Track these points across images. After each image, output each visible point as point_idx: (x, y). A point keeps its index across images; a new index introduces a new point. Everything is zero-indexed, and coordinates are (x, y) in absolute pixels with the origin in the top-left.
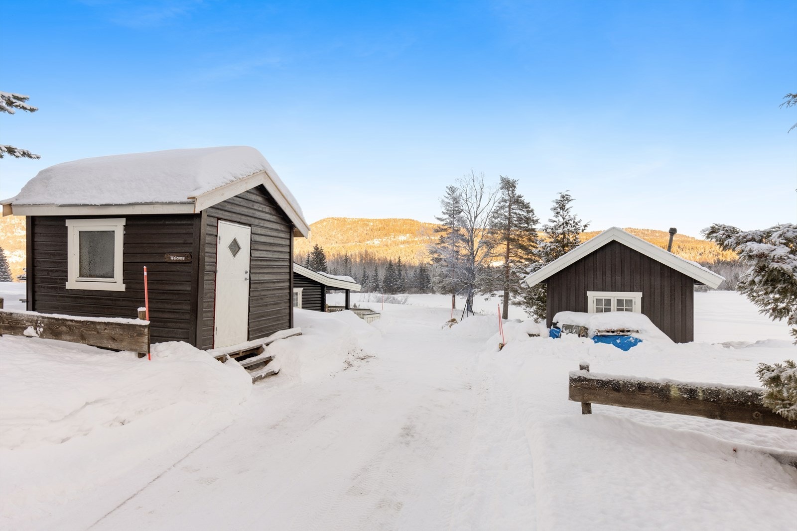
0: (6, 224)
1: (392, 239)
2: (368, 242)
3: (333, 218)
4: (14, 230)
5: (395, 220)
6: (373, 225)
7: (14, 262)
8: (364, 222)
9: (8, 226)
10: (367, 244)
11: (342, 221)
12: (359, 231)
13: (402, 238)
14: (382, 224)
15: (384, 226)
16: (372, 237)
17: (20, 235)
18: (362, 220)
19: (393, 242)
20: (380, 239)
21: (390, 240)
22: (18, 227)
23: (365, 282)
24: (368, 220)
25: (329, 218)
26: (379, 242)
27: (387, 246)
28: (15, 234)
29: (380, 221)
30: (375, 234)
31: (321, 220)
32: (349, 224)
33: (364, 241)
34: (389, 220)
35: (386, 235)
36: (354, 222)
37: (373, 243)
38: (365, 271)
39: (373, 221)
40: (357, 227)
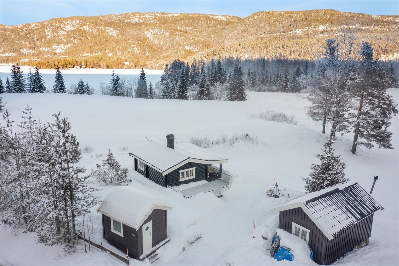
0: (53, 27)
1: (313, 29)
2: (291, 32)
3: (263, 12)
4: (58, 31)
5: (317, 11)
6: (297, 17)
7: (60, 52)
8: (289, 15)
9: (54, 28)
10: (290, 34)
11: (270, 14)
12: (284, 23)
13: (322, 27)
14: (304, 15)
15: (306, 17)
16: (295, 27)
17: (61, 34)
18: (287, 12)
19: (313, 31)
20: (302, 29)
21: (311, 29)
22: (59, 29)
23: (278, 82)
24: (293, 13)
25: (260, 12)
26: (301, 32)
27: (308, 35)
28: (58, 33)
29: (303, 12)
30: (298, 24)
31: (252, 14)
32: (276, 17)
33: (288, 31)
34: (312, 11)
35: (307, 26)
36: (281, 15)
37: (296, 33)
38: (278, 73)
39: (297, 13)
40: (282, 19)
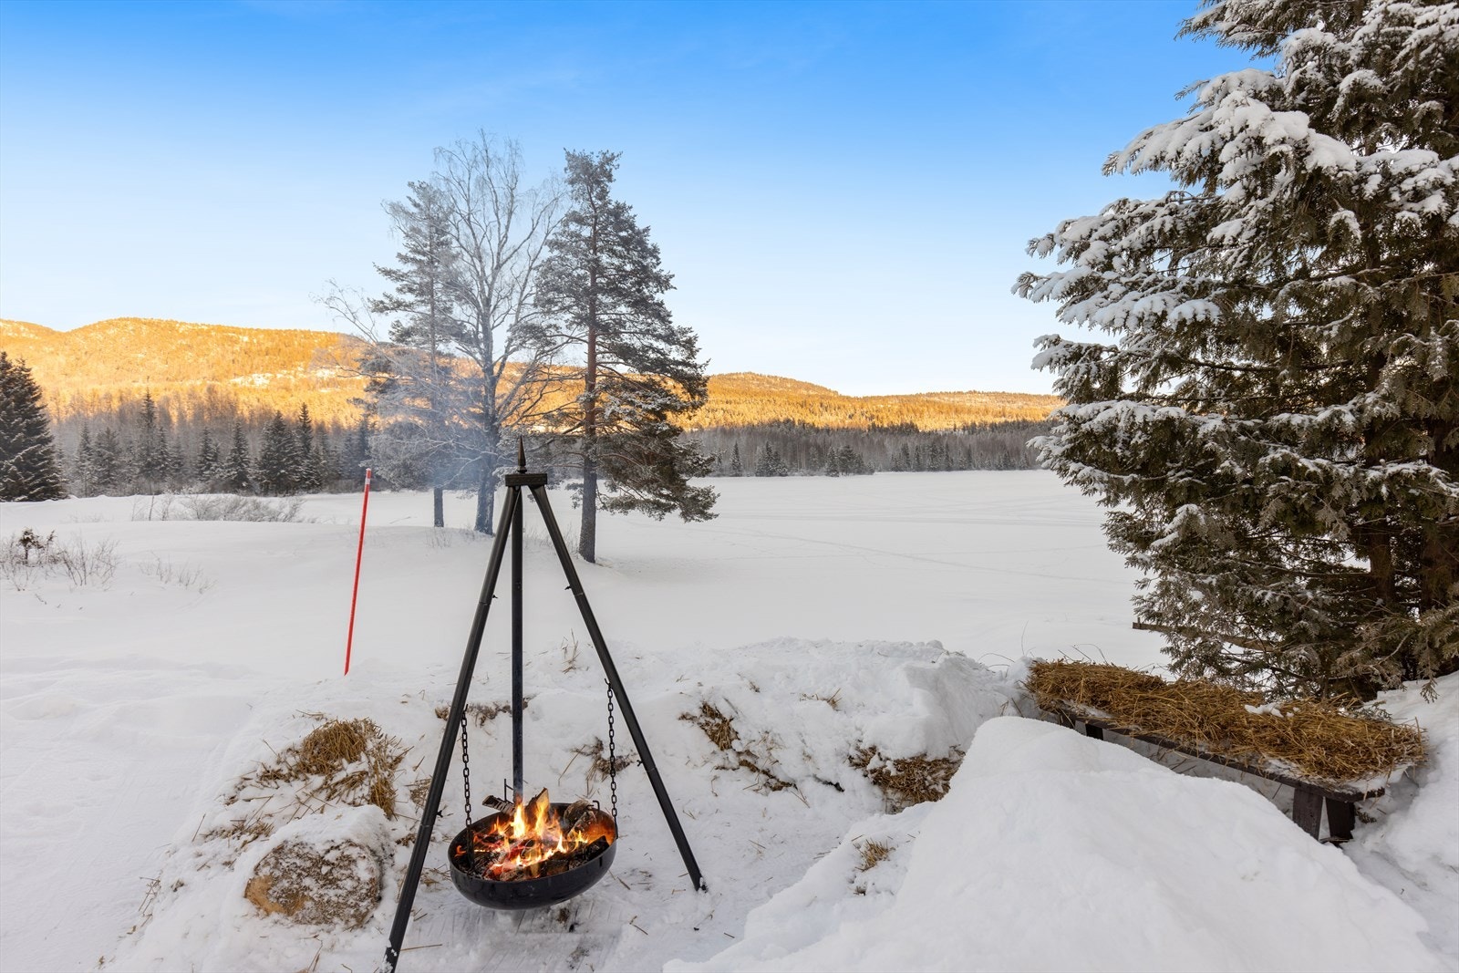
1: (301, 375)
2: (238, 380)
3: (136, 320)
5: (306, 334)
6: (251, 343)
8: (227, 335)
10: (235, 385)
11: (167, 329)
12: (212, 354)
13: (325, 374)
14: (273, 340)
15: (278, 345)
16: (248, 369)
18: (219, 329)
19: (302, 380)
20: (269, 375)
21: (295, 376)
23: (208, 468)
24: (237, 331)
25: (127, 319)
26: (267, 382)
27: (287, 389)
29: (268, 333)
30: (256, 361)
31: (99, 323)
32: (183, 336)
33: (226, 377)
34: (292, 334)
35: (284, 366)
36: (200, 332)
37: (252, 383)
38: (206, 441)
39: (249, 332)
40: (206, 343)
